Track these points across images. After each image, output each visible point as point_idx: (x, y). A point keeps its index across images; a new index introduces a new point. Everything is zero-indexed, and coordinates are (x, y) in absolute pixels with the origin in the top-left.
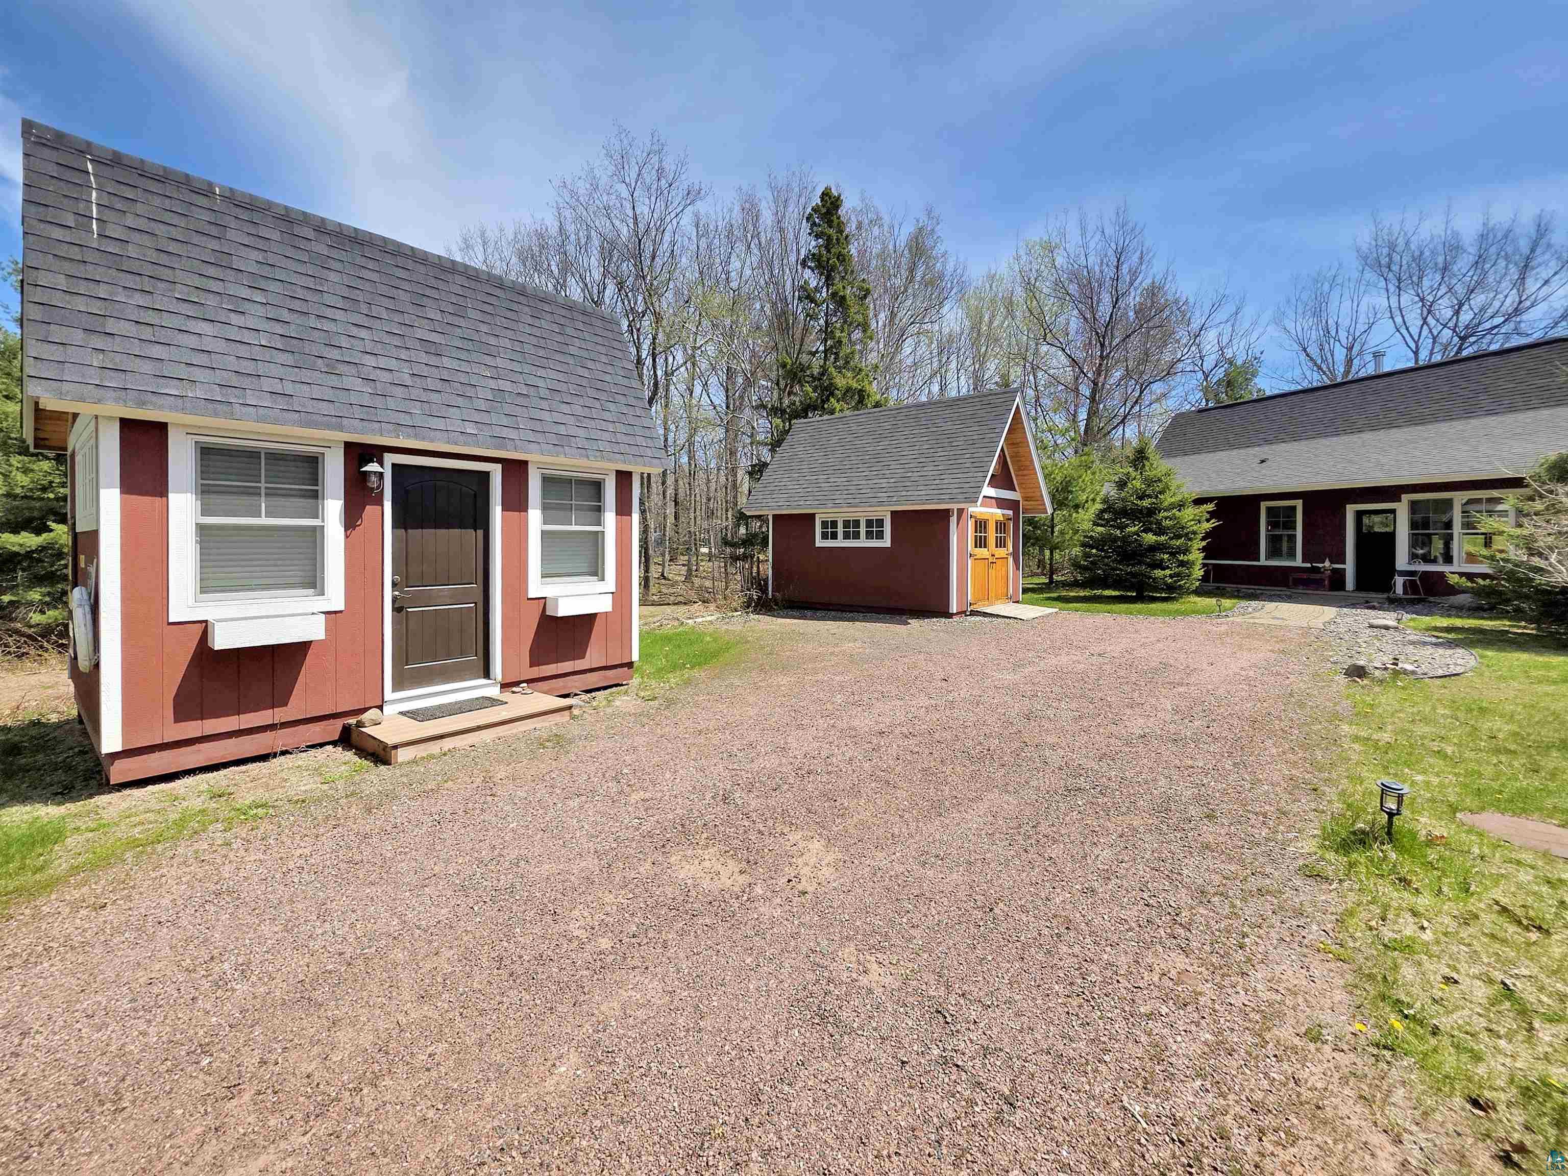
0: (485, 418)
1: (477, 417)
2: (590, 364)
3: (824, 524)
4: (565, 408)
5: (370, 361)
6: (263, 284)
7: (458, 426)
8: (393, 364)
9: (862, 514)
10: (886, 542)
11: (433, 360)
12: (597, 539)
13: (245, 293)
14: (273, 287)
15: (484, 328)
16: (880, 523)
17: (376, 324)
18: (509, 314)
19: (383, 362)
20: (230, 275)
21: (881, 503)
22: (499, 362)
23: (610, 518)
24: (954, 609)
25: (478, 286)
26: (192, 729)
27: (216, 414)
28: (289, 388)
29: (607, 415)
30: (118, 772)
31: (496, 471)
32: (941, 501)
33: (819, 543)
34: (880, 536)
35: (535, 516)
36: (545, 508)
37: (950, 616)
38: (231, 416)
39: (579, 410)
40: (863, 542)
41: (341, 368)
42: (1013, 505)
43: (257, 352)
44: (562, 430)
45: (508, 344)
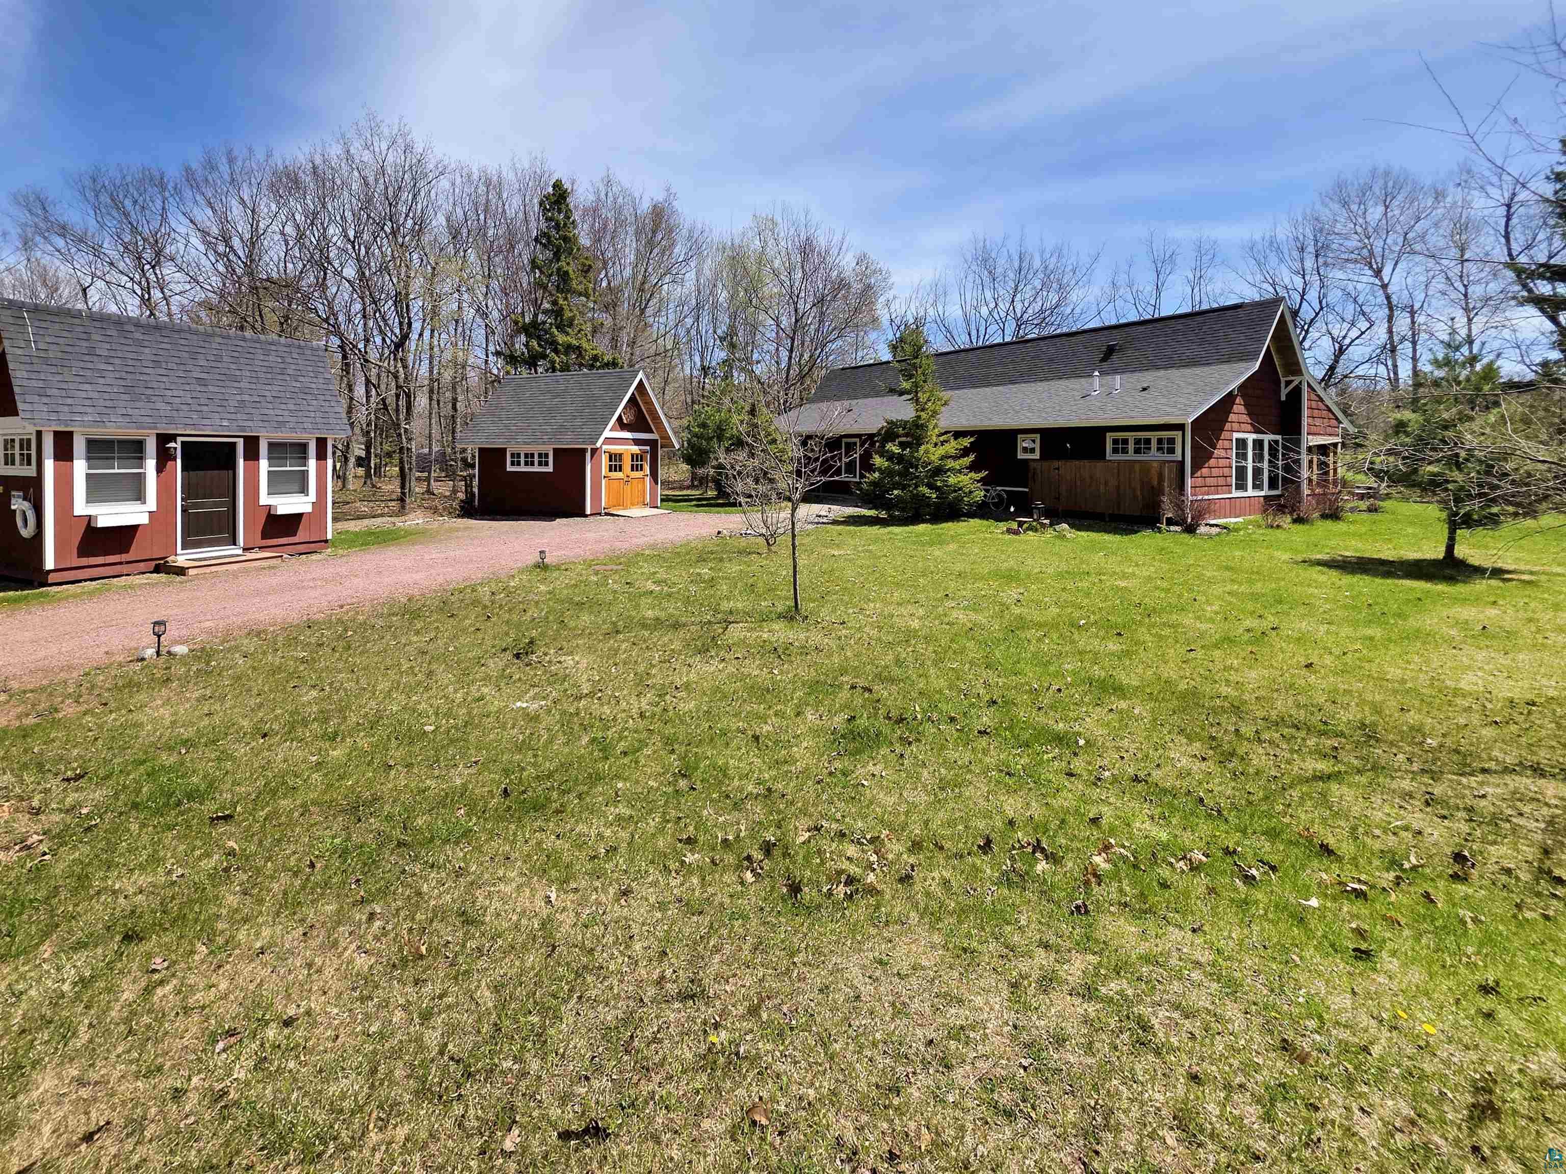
0: (233, 416)
1: (229, 416)
2: (301, 379)
3: (513, 455)
4: (283, 407)
5: (169, 393)
6: (111, 361)
7: (218, 422)
8: (181, 393)
9: (536, 449)
10: (550, 469)
11: (203, 389)
12: (304, 475)
13: (103, 367)
14: (117, 361)
15: (233, 366)
16: (547, 455)
17: (171, 373)
18: (248, 356)
19: (176, 393)
20: (95, 359)
21: (544, 443)
22: (242, 385)
23: (312, 463)
24: (588, 512)
25: (230, 342)
26: (85, 561)
27: (98, 427)
28: (130, 412)
29: (311, 408)
30: (52, 578)
31: (240, 443)
32: (578, 443)
33: (509, 468)
34: (547, 464)
35: (264, 465)
36: (269, 459)
37: (586, 516)
38: (106, 427)
39: (292, 407)
40: (536, 469)
41: (154, 398)
42: (653, 444)
43: (113, 396)
44: (281, 419)
45: (248, 374)
